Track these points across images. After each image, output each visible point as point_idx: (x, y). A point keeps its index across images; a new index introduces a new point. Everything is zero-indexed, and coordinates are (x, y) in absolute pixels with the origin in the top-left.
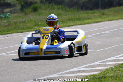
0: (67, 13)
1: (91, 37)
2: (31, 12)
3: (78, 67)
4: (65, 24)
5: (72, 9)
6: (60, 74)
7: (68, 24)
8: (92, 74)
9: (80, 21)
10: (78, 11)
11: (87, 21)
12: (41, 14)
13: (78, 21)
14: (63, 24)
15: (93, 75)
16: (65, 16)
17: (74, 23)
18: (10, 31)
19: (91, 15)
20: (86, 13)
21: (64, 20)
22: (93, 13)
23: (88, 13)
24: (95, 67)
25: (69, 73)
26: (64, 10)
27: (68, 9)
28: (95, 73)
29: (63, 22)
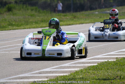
0: (40, 15)
2: (6, 11)
3: (49, 67)
4: (38, 25)
5: (45, 11)
6: (32, 74)
7: (41, 25)
8: (62, 74)
10: (51, 13)
12: (15, 14)
14: (36, 25)
15: (63, 76)
16: (38, 17)
19: (63, 17)
20: (58, 15)
21: (37, 21)
22: (65, 16)
23: (60, 15)
24: (66, 68)
25: (40, 73)
26: (37, 11)
27: (41, 11)
28: (65, 74)
29: (36, 23)
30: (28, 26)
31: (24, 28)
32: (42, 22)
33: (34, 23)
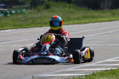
1: (112, 33)
2: (44, 9)
4: (80, 21)
9: (94, 19)
11: (102, 19)
13: (92, 19)
17: (89, 20)
18: (28, 25)
22: (104, 13)
23: (99, 12)
29: (78, 19)
30: (71, 22)
31: (67, 24)
32: (84, 18)
33: (76, 20)
